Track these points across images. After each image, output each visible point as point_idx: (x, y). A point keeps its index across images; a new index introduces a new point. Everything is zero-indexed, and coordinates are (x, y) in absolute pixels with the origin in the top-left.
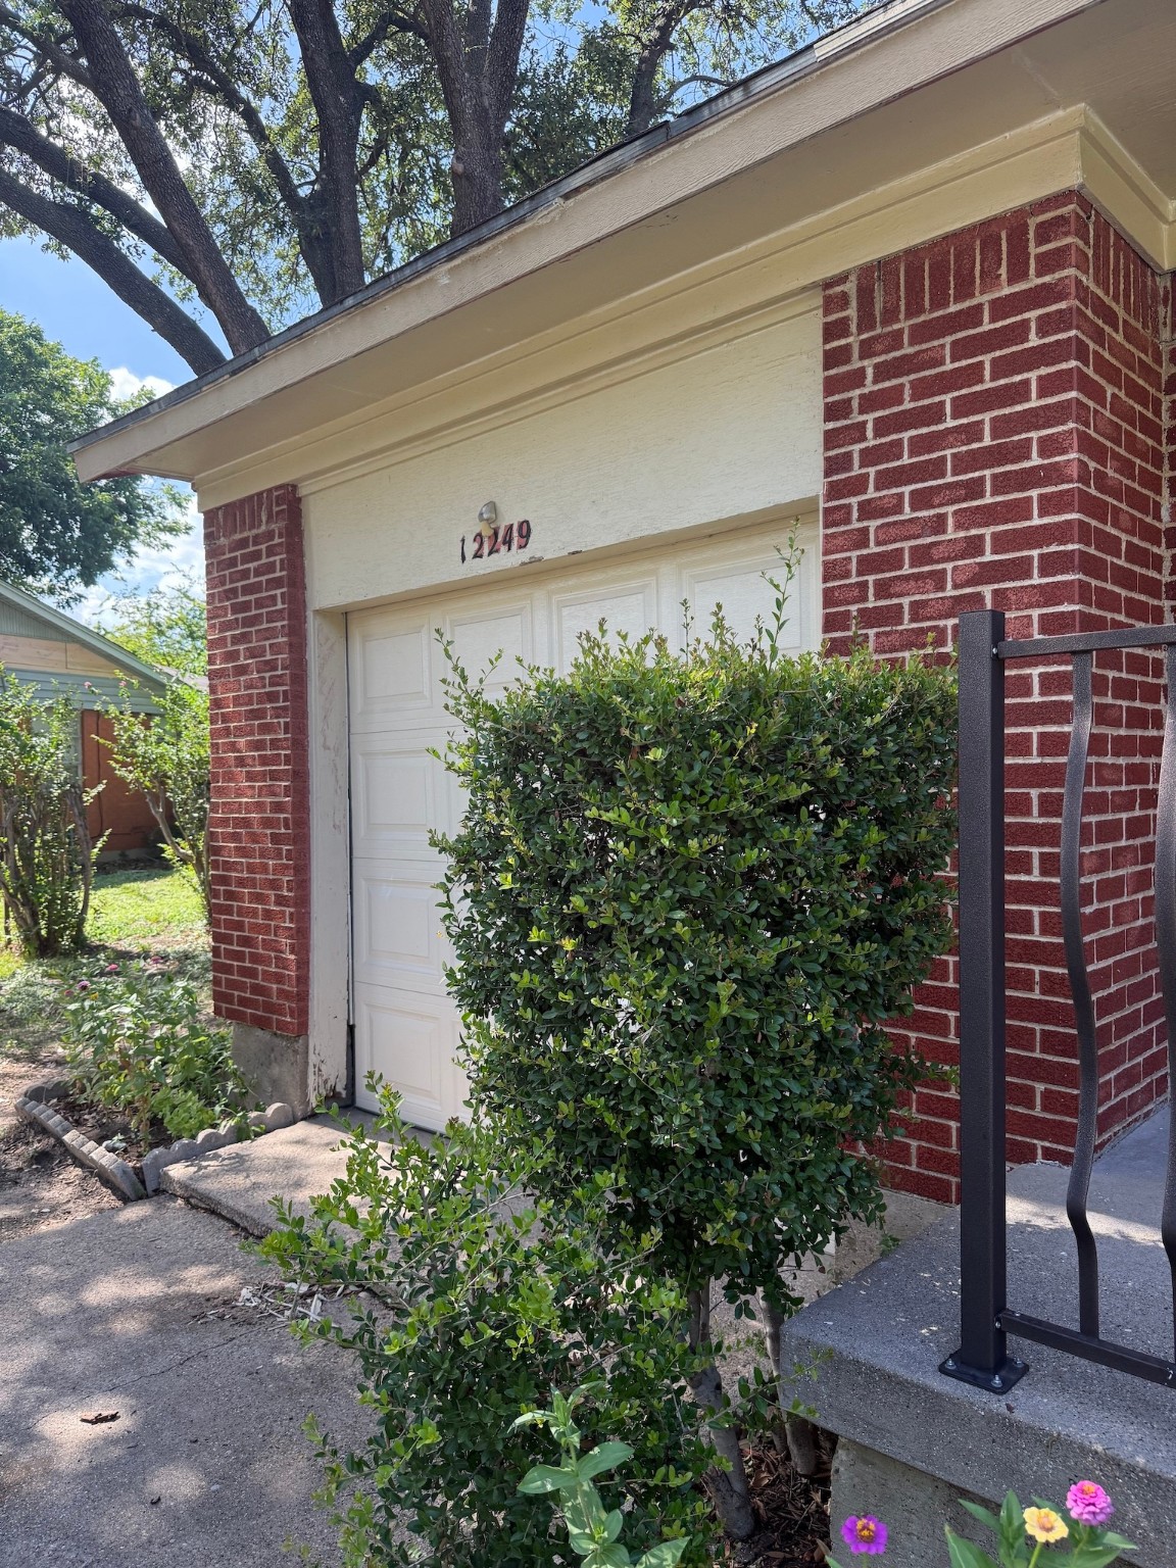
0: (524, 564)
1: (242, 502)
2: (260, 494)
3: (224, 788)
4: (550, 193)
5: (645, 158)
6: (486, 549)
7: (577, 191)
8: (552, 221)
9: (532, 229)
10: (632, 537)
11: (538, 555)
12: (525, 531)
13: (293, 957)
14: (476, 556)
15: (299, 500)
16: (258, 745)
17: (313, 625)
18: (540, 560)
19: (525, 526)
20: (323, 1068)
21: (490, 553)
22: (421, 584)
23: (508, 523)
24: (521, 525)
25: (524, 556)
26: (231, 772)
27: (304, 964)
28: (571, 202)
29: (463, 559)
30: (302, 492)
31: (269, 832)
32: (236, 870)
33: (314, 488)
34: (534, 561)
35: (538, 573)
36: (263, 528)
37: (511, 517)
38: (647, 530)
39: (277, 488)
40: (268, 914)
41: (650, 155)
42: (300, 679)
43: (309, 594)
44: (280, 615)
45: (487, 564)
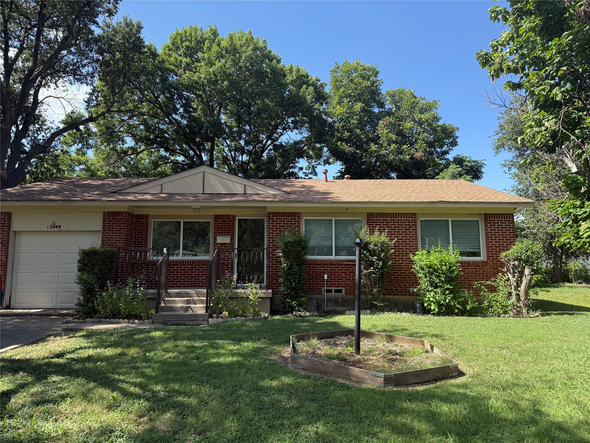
0: (59, 230)
2: (2, 212)
6: (52, 227)
14: (50, 228)
17: (11, 233)
18: (62, 230)
19: (60, 226)
23: (57, 225)
29: (48, 228)
30: (12, 213)
33: (15, 213)
35: (61, 232)
36: (3, 217)
38: (80, 230)
39: (7, 212)
42: (8, 241)
43: (11, 228)
44: (6, 231)
45: (52, 229)
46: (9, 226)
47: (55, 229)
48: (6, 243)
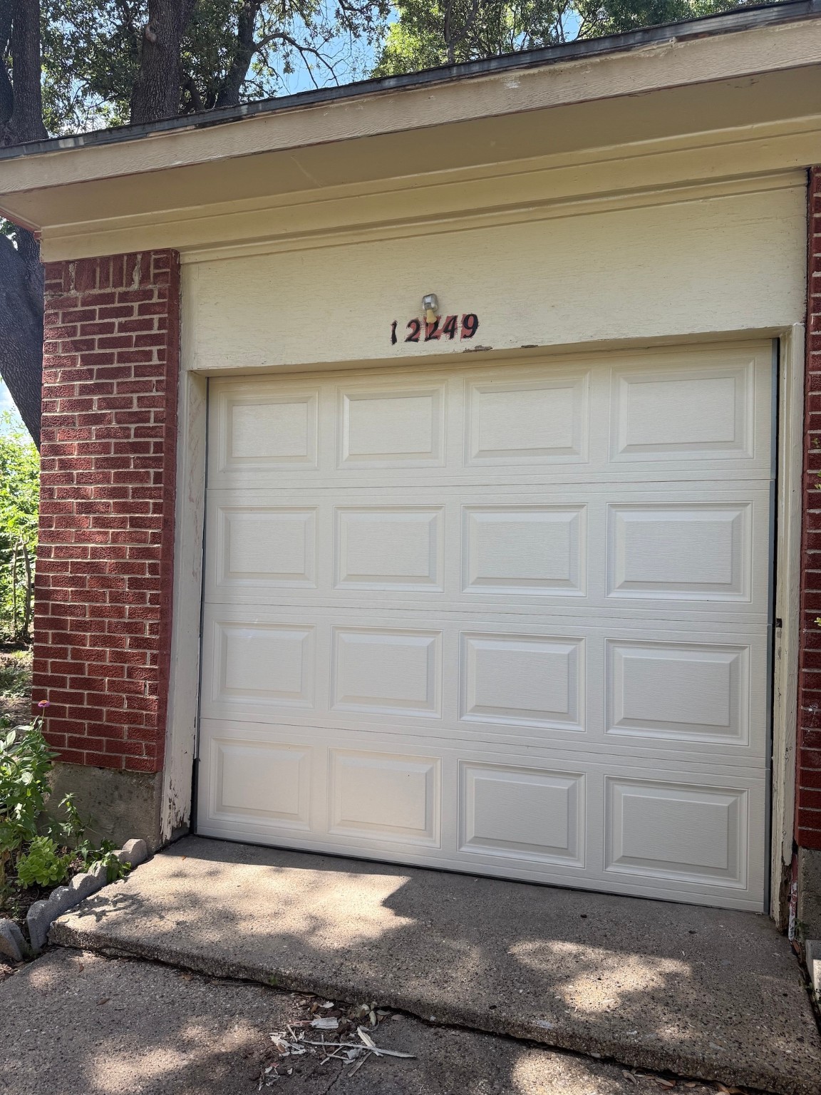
0: (467, 351)
1: (105, 260)
2: (132, 256)
3: (59, 533)
4: (668, 32)
5: (777, 24)
6: (423, 334)
7: (696, 36)
8: (656, 56)
9: (632, 58)
10: (596, 338)
11: (486, 345)
12: (471, 324)
13: (154, 697)
14: (409, 339)
15: (179, 265)
16: (113, 493)
17: (186, 387)
18: (488, 349)
19: (471, 320)
20: (176, 801)
21: (427, 339)
22: (338, 359)
23: (451, 314)
24: (466, 318)
25: (471, 344)
26: (73, 519)
27: (163, 704)
28: (682, 45)
29: (394, 340)
30: (186, 258)
31: (126, 577)
32: (72, 614)
33: (199, 258)
34: (478, 349)
35: (484, 359)
36: (135, 286)
37: (456, 308)
38: (612, 334)
39: (156, 252)
40: (120, 657)
41: (783, 22)
42: (172, 434)
43: (184, 355)
44: (156, 370)
45: (424, 348)
46: (172, 339)
47: (444, 346)
48: (158, 447)
